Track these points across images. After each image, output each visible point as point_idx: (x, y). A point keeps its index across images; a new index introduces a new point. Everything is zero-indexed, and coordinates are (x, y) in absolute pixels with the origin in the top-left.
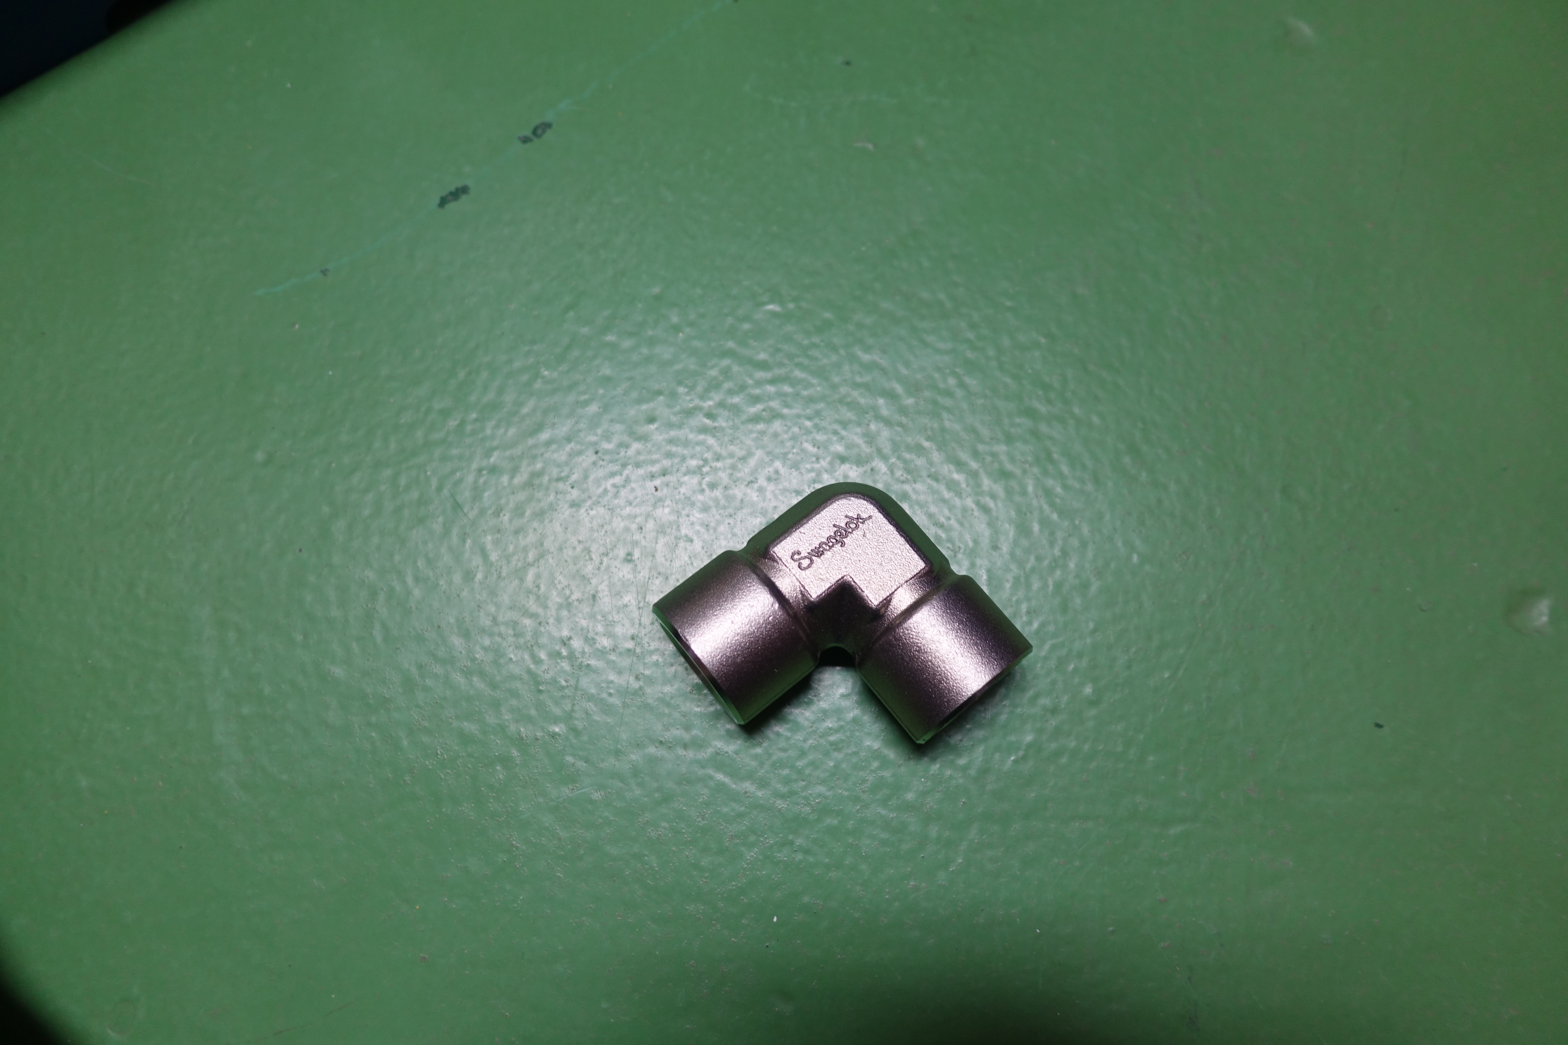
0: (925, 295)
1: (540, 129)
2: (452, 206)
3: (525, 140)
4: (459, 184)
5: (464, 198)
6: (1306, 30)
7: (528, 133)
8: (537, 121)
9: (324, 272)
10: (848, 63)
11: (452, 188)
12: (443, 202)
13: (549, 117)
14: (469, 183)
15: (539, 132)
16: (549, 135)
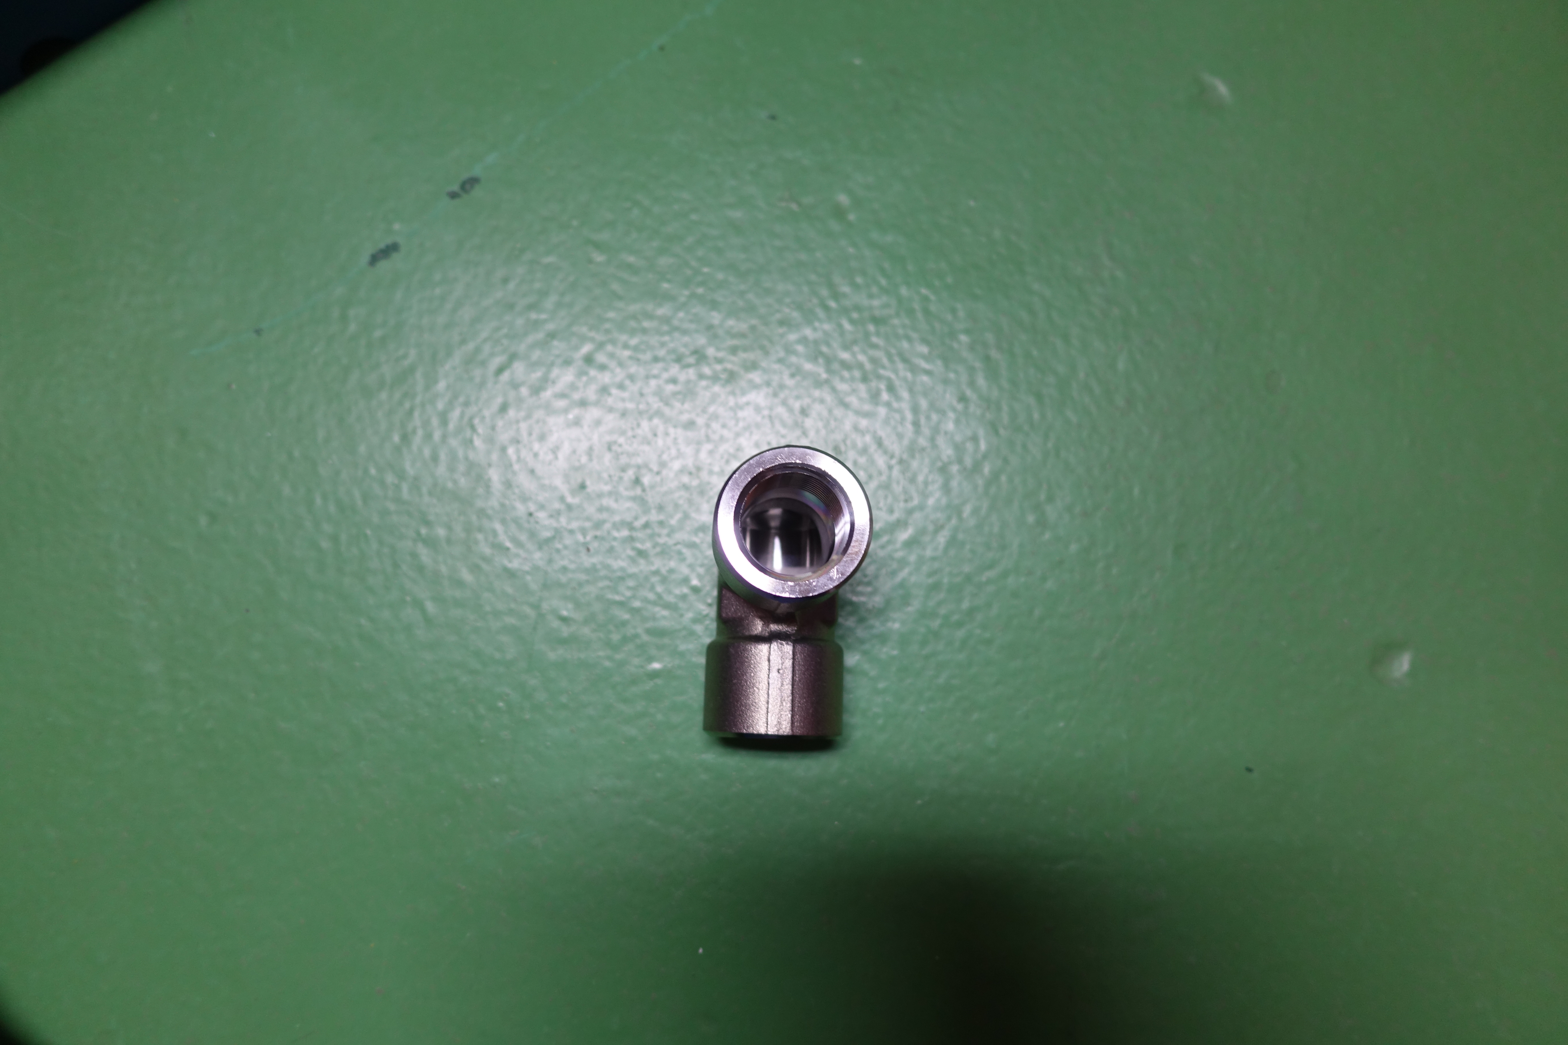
0: (845, 356)
1: (470, 183)
2: (384, 265)
3: (453, 195)
4: (389, 241)
5: (395, 256)
6: (1222, 89)
7: (455, 188)
8: (465, 176)
9: (258, 332)
10: (773, 117)
11: (382, 245)
12: (374, 259)
13: (477, 171)
14: (400, 240)
15: (468, 186)
16: (477, 192)
